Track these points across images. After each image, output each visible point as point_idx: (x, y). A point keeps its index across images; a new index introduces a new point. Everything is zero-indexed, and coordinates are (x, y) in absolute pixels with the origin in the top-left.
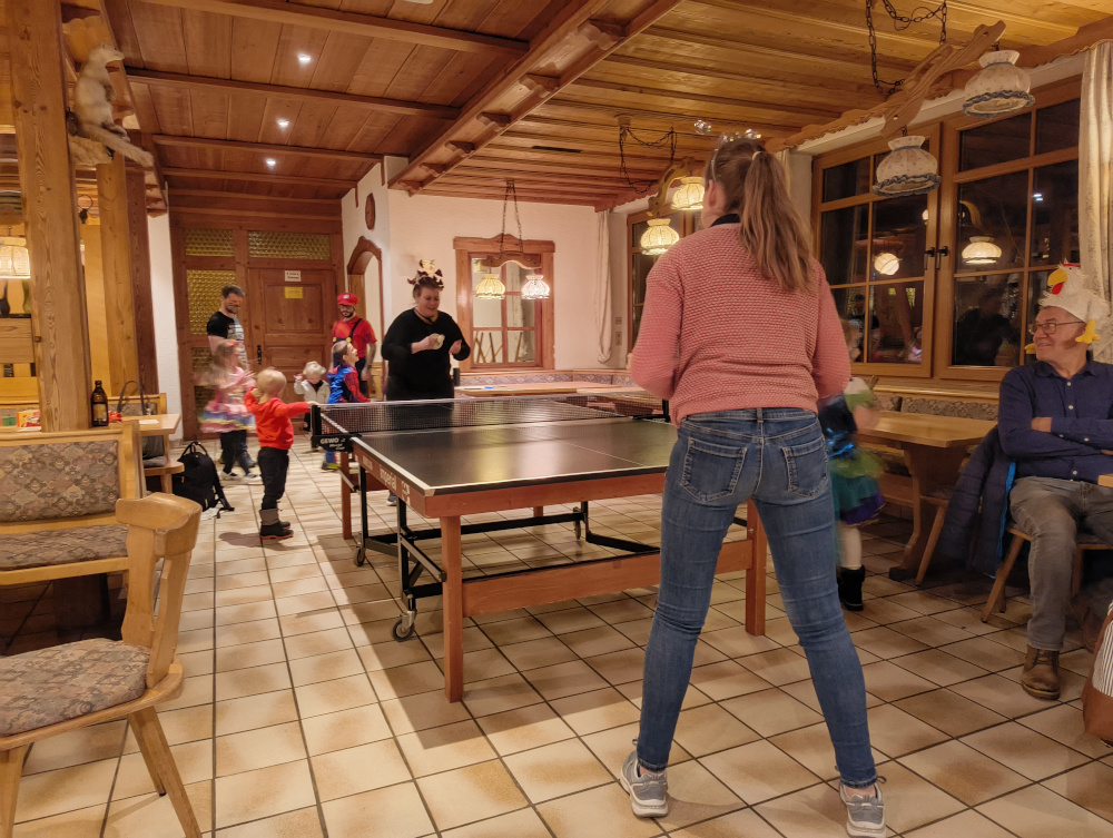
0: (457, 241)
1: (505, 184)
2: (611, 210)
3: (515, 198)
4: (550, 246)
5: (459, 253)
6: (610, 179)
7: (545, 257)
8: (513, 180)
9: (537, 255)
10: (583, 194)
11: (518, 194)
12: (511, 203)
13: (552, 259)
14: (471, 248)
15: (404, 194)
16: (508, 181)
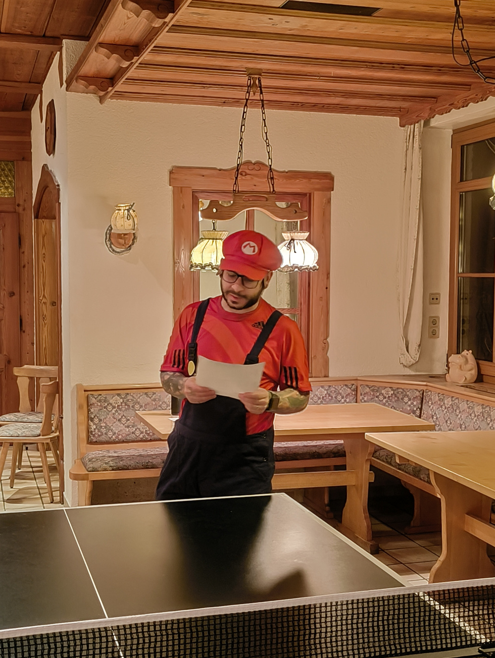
0: (175, 173)
1: (244, 80)
2: (427, 123)
3: (263, 104)
4: (326, 180)
5: (178, 192)
6: (427, 68)
7: (317, 198)
8: (260, 72)
9: (305, 194)
10: (380, 96)
11: (266, 97)
12: (254, 113)
13: (329, 201)
14: (199, 184)
15: (92, 98)
16: (250, 73)
